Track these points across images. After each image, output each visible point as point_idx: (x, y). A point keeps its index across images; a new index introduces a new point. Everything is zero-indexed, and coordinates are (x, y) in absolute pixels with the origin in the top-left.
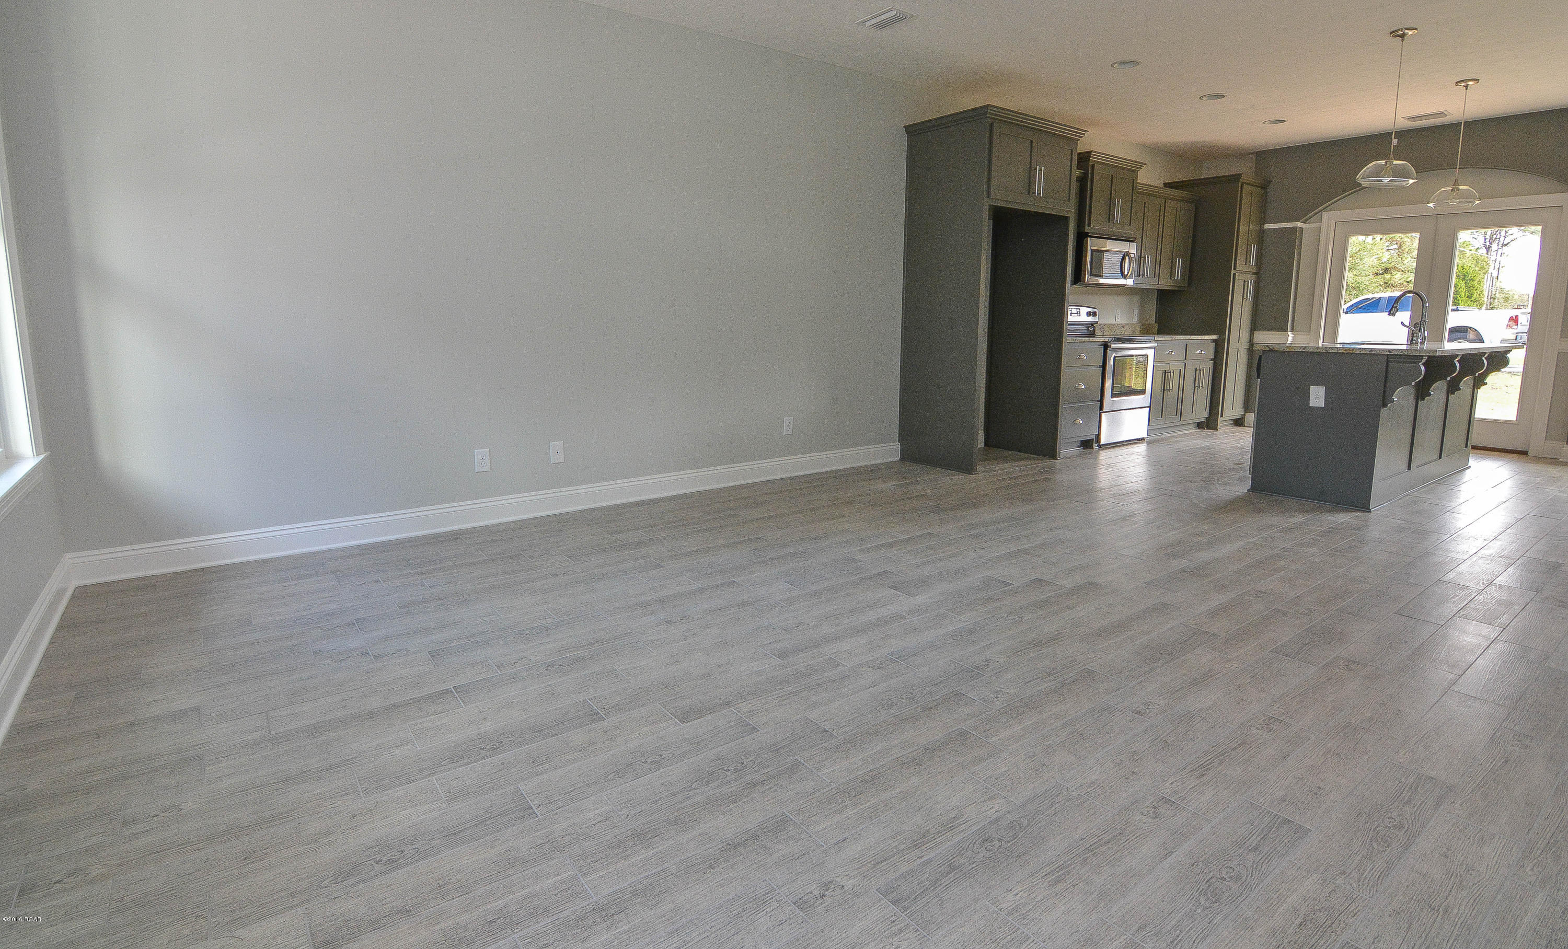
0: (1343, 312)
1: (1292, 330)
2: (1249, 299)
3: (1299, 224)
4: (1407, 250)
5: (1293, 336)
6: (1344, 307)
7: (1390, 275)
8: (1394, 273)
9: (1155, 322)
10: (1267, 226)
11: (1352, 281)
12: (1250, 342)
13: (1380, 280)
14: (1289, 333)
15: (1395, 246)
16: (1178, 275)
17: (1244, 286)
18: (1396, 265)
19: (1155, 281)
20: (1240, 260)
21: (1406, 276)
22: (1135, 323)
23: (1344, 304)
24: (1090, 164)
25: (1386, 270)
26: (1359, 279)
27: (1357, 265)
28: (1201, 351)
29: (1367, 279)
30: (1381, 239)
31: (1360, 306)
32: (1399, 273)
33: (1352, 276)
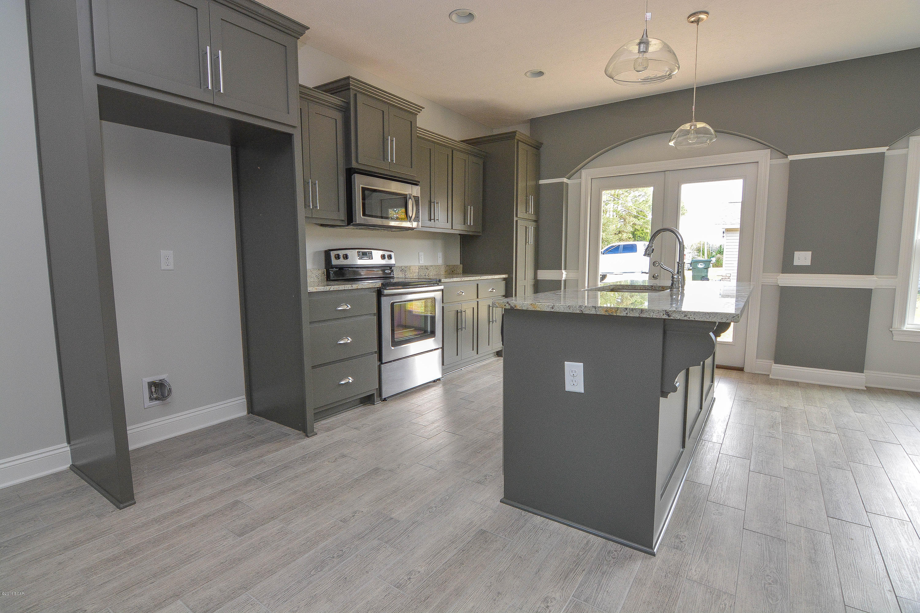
0: (602, 253)
1: (565, 269)
2: (531, 242)
3: (565, 180)
4: (628, 222)
5: (566, 273)
6: (601, 250)
7: (621, 235)
8: (623, 233)
9: (460, 264)
10: (542, 182)
11: (605, 237)
12: (535, 279)
13: (617, 237)
14: (563, 271)
15: (622, 220)
16: (470, 221)
17: (526, 232)
18: (624, 230)
19: (449, 226)
20: (521, 209)
21: (628, 235)
22: (440, 264)
23: (602, 249)
24: (352, 93)
25: (620, 232)
26: (608, 237)
27: (606, 229)
28: (493, 289)
29: (612, 236)
30: (616, 216)
31: (610, 250)
32: (625, 234)
33: (605, 235)
